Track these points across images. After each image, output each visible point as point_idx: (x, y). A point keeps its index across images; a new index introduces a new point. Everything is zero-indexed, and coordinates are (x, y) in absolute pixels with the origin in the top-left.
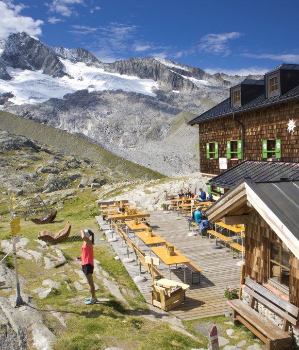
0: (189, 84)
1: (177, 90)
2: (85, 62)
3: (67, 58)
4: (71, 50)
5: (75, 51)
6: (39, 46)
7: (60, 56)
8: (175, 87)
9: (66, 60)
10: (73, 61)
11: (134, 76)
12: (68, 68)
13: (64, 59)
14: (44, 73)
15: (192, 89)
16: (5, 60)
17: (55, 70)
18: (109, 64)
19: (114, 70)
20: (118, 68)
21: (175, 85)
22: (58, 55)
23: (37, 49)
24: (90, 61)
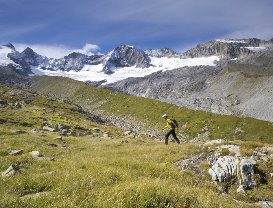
0: (245, 51)
1: (235, 58)
2: (167, 56)
3: (154, 56)
4: (157, 50)
5: (160, 50)
6: (134, 51)
7: (149, 55)
8: (232, 56)
9: (154, 57)
10: (159, 57)
11: (202, 57)
12: (153, 61)
13: (152, 56)
14: (137, 67)
15: (248, 54)
16: (110, 63)
17: (144, 64)
18: (184, 53)
19: (186, 57)
20: (190, 54)
21: (232, 54)
22: (148, 55)
23: (132, 53)
24: (171, 55)
